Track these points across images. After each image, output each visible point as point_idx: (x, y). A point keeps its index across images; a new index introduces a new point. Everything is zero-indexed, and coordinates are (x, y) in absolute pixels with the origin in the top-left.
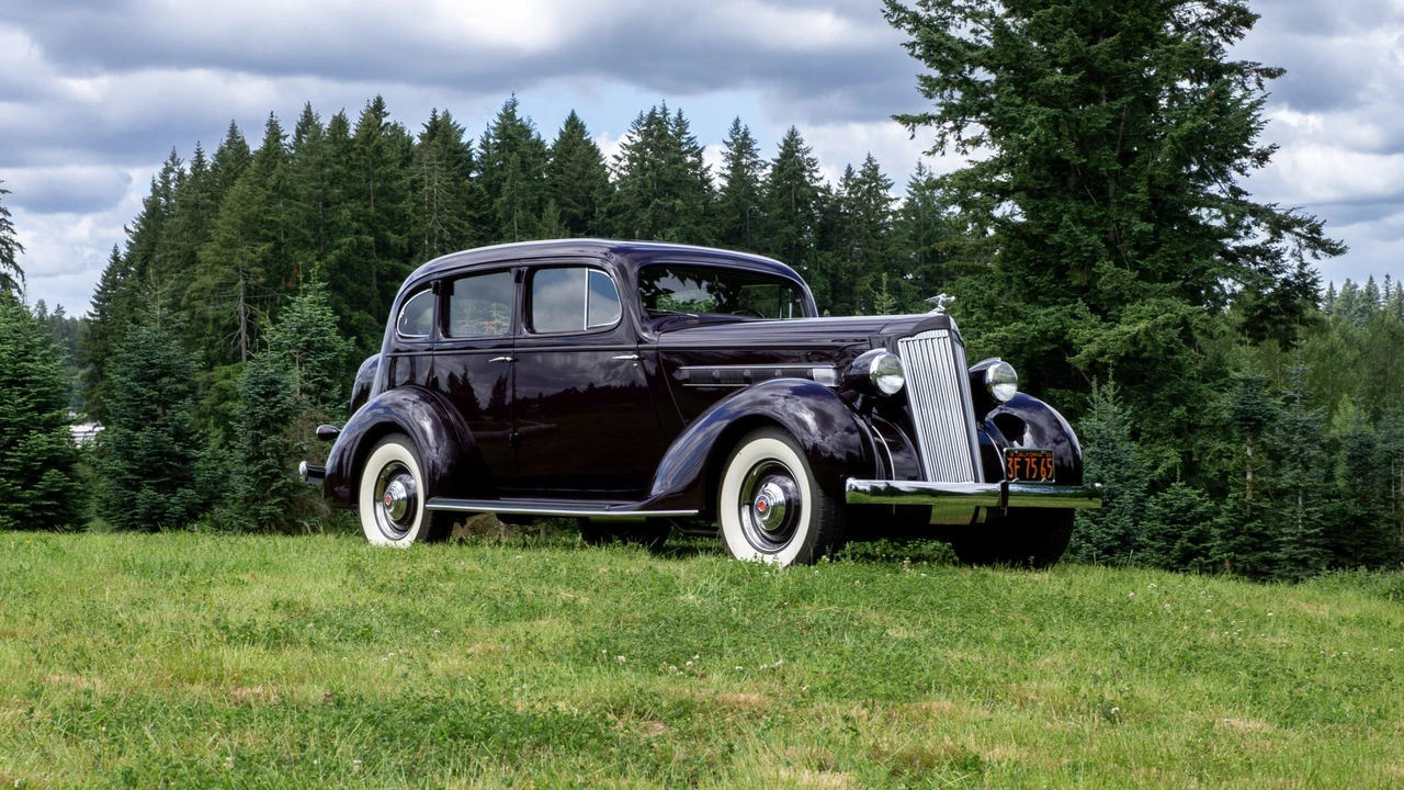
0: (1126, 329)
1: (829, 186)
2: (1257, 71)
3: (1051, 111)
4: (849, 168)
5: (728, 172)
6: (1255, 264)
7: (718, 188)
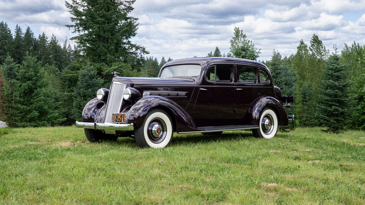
0: (113, 68)
1: (36, 38)
2: (133, 19)
3: (99, 25)
4: (40, 35)
5: (16, 35)
6: (132, 55)
7: (14, 38)
